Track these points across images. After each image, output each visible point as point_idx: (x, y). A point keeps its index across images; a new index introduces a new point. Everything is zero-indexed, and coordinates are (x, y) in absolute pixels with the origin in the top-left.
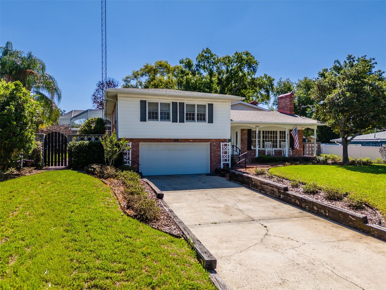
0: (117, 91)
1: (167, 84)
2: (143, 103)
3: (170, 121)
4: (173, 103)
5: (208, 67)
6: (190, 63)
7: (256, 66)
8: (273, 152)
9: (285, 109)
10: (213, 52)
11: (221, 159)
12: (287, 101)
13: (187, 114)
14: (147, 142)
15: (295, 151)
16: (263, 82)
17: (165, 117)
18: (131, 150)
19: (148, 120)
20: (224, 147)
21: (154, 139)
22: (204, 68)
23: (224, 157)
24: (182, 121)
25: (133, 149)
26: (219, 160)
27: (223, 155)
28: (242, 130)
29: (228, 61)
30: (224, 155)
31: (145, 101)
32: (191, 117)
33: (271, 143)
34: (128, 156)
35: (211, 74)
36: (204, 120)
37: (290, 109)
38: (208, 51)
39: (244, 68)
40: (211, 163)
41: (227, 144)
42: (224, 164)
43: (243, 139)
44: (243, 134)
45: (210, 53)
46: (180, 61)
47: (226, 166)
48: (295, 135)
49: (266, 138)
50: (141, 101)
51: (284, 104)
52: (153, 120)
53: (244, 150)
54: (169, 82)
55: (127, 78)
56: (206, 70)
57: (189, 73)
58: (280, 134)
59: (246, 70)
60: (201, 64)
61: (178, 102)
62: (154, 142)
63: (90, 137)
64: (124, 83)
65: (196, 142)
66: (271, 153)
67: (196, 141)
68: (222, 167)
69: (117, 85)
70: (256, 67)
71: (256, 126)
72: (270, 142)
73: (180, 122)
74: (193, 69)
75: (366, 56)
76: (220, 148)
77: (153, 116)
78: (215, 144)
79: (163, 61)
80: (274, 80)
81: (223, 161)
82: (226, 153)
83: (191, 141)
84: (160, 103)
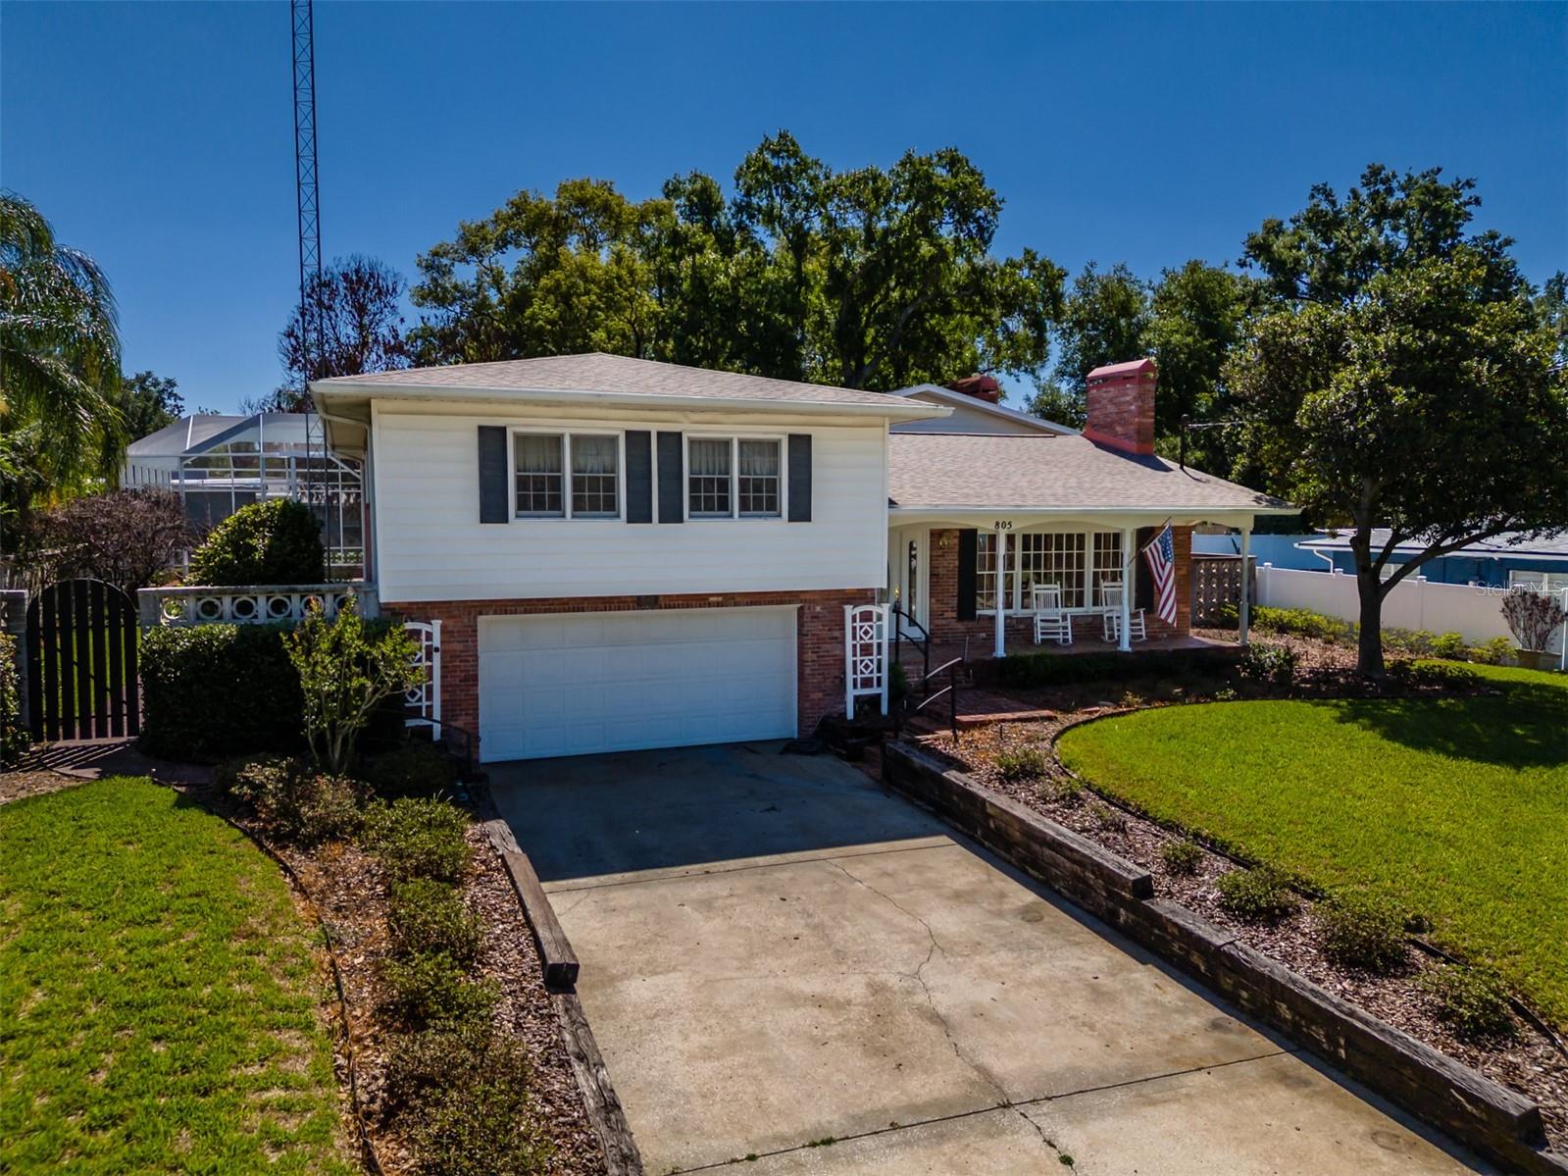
0: (368, 389)
1: (610, 287)
2: (491, 440)
3: (618, 516)
4: (628, 433)
5: (786, 214)
6: (710, 198)
7: (990, 218)
8: (1065, 628)
9: (1119, 429)
10: (808, 152)
11: (844, 673)
12: (1128, 398)
13: (695, 484)
14: (516, 613)
16: (1017, 285)
17: (595, 498)
18: (437, 656)
19: (517, 516)
20: (858, 624)
21: (544, 600)
22: (770, 218)
23: (860, 667)
24: (672, 514)
25: (448, 647)
26: (837, 681)
27: (855, 663)
28: (937, 535)
29: (869, 192)
30: (859, 658)
31: (503, 430)
32: (712, 499)
33: (1058, 586)
34: (425, 683)
35: (800, 245)
36: (772, 506)
37: (1138, 432)
38: (785, 146)
39: (941, 223)
40: (803, 694)
41: (871, 613)
42: (857, 698)
43: (941, 571)
44: (940, 552)
45: (796, 154)
46: (667, 184)
47: (866, 707)
48: (1163, 567)
49: (1037, 566)
50: (482, 429)
51: (1111, 409)
52: (540, 517)
53: (944, 622)
54: (619, 278)
55: (436, 254)
56: (778, 229)
57: (704, 242)
58: (1097, 546)
59: (946, 232)
60: (755, 200)
61: (654, 428)
62: (545, 611)
63: (245, 598)
64: (426, 279)
65: (736, 604)
66: (1058, 633)
67: (738, 599)
68: (850, 715)
69: (394, 289)
70: (989, 222)
71: (997, 524)
72: (1053, 586)
74: (723, 220)
75: (1439, 170)
76: (843, 629)
77: (541, 497)
78: (818, 609)
79: (593, 183)
80: (1066, 275)
81: (855, 686)
82: (866, 650)
83: (712, 599)
84: (571, 435)
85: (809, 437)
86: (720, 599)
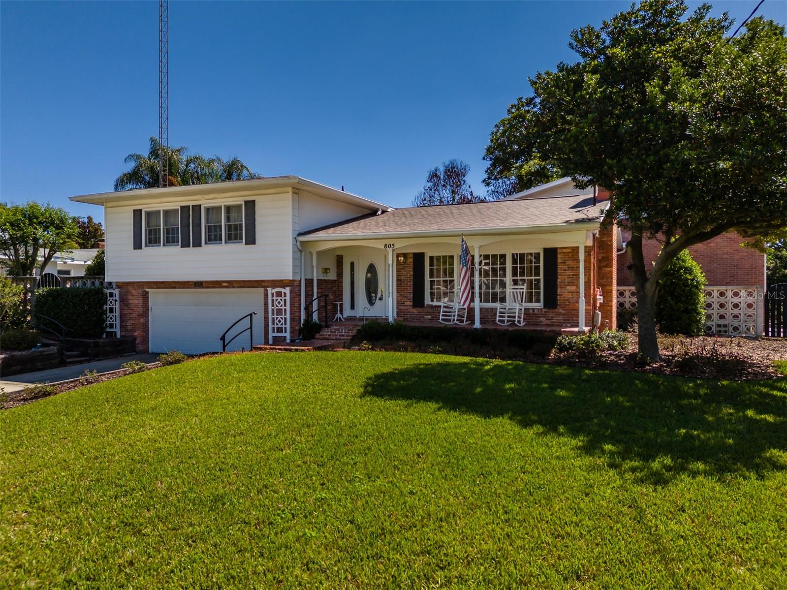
2: (137, 213)
3: (179, 245)
4: (182, 207)
13: (208, 229)
15: (563, 312)
19: (145, 246)
20: (275, 298)
21: (163, 282)
23: (276, 321)
24: (197, 244)
27: (274, 319)
28: (399, 257)
30: (275, 316)
31: (140, 210)
34: (114, 314)
36: (240, 238)
41: (281, 292)
43: (402, 278)
44: (402, 267)
50: (134, 211)
52: (152, 246)
53: (405, 308)
61: (191, 204)
62: (164, 288)
65: (234, 287)
67: (234, 285)
71: (386, 245)
73: (193, 246)
81: (274, 332)
82: (279, 312)
83: (224, 284)
84: (163, 211)
85: (254, 202)
86: (227, 284)
